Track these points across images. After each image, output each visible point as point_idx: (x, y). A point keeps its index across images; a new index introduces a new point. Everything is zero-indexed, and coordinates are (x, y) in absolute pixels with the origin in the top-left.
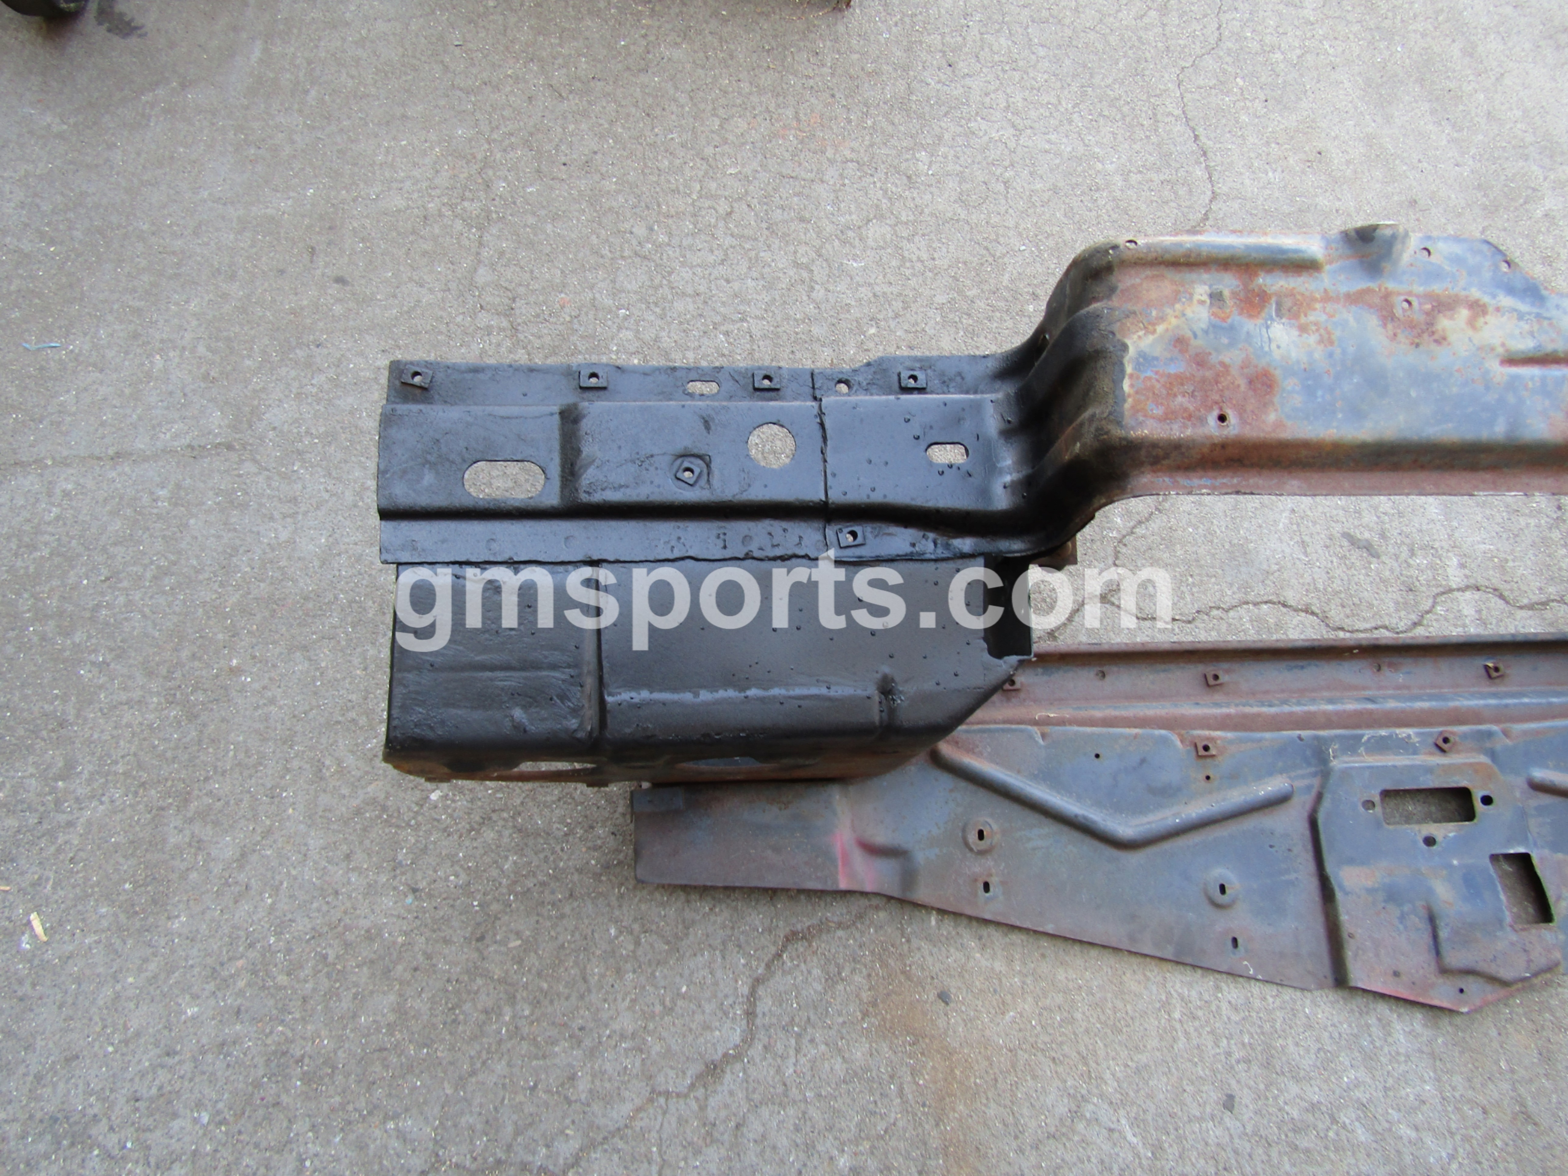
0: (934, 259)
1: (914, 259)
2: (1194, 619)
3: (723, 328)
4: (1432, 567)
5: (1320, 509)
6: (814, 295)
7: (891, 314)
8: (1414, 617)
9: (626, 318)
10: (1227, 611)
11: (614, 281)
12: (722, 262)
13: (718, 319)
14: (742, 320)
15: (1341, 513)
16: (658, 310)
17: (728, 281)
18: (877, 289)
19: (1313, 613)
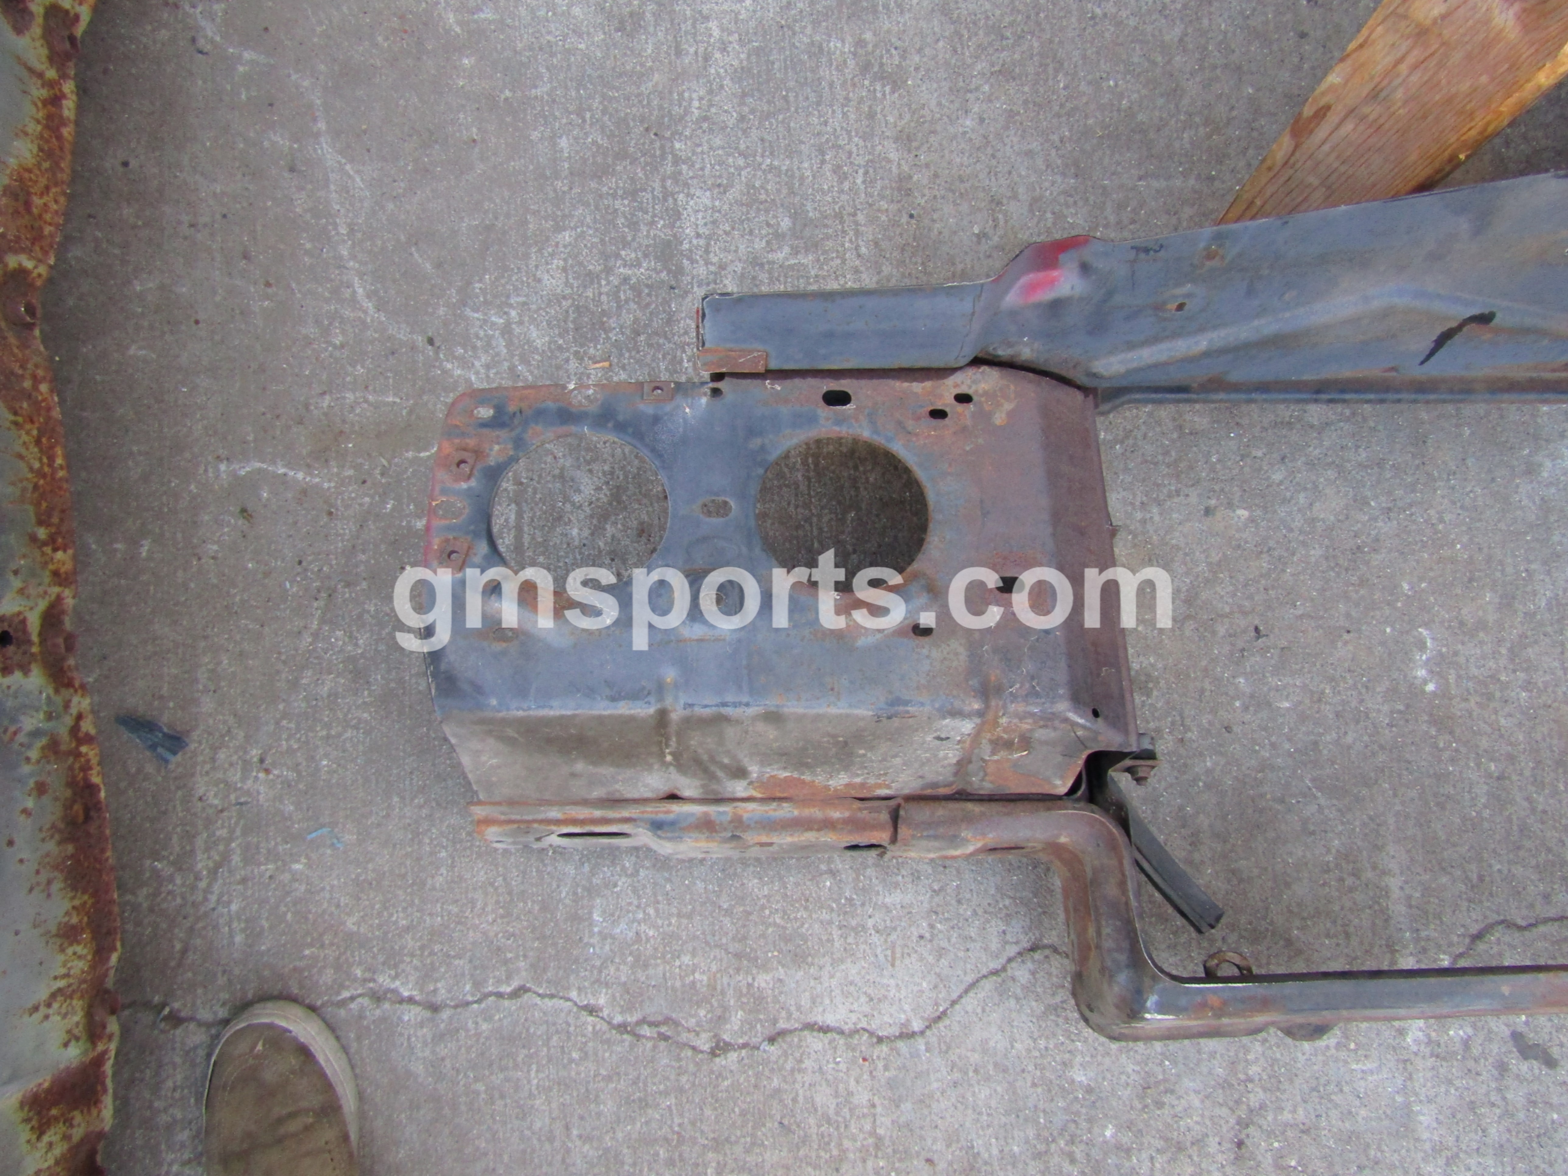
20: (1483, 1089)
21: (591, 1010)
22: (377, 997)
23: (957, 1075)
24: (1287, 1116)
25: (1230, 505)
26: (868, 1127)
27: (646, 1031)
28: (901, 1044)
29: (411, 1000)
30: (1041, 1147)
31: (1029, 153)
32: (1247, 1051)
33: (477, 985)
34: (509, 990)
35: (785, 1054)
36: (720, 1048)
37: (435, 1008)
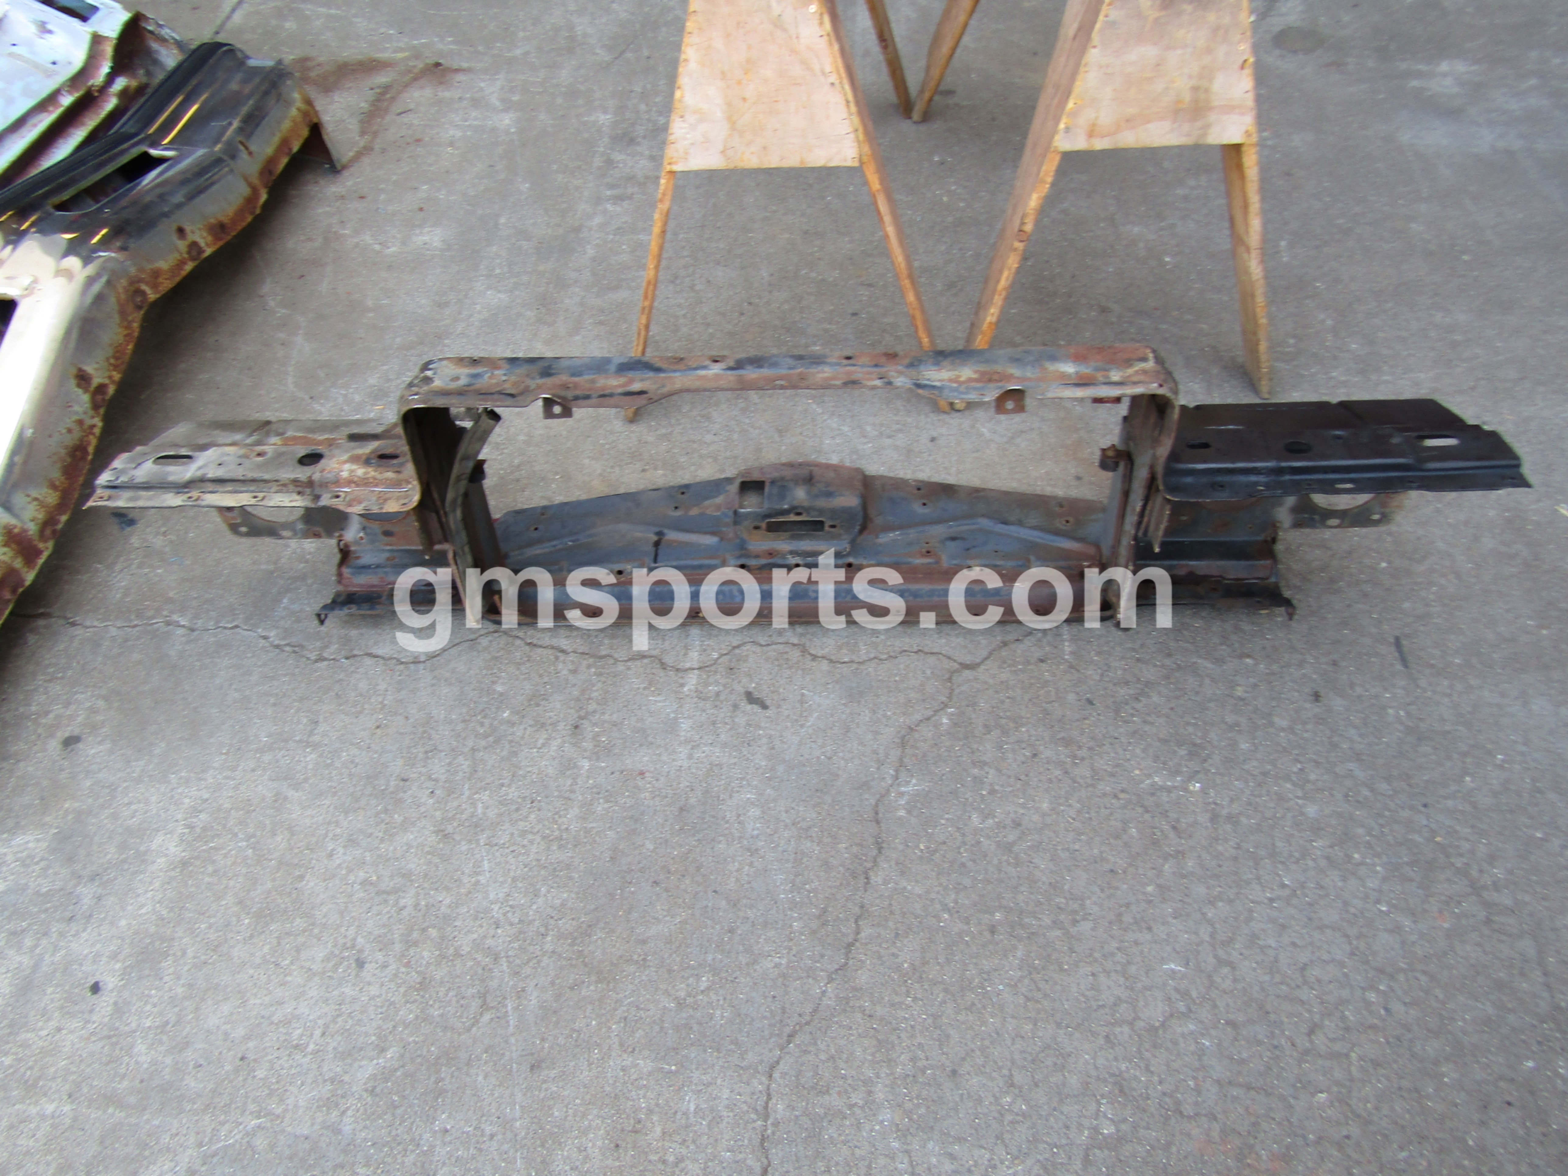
0: (1093, 974)
1: (1113, 974)
2: (901, 652)
3: (1287, 892)
4: (707, 684)
5: (779, 728)
6: (1210, 929)
7: (1133, 908)
8: (737, 651)
9: (1378, 902)
10: (875, 658)
11: (1403, 943)
12: (1304, 968)
13: (1294, 901)
14: (1271, 900)
15: (763, 724)
16: (1352, 910)
17: (1294, 944)
18: (1148, 937)
19: (812, 655)
20: (722, 715)
21: (265, 638)
22: (168, 624)
23: (434, 681)
24: (606, 717)
25: (656, 469)
26: (380, 699)
27: (288, 649)
28: (412, 667)
29: (183, 626)
30: (468, 718)
31: (602, 348)
32: (593, 685)
33: (217, 622)
34: (230, 626)
35: (352, 665)
36: (321, 659)
37: (193, 630)
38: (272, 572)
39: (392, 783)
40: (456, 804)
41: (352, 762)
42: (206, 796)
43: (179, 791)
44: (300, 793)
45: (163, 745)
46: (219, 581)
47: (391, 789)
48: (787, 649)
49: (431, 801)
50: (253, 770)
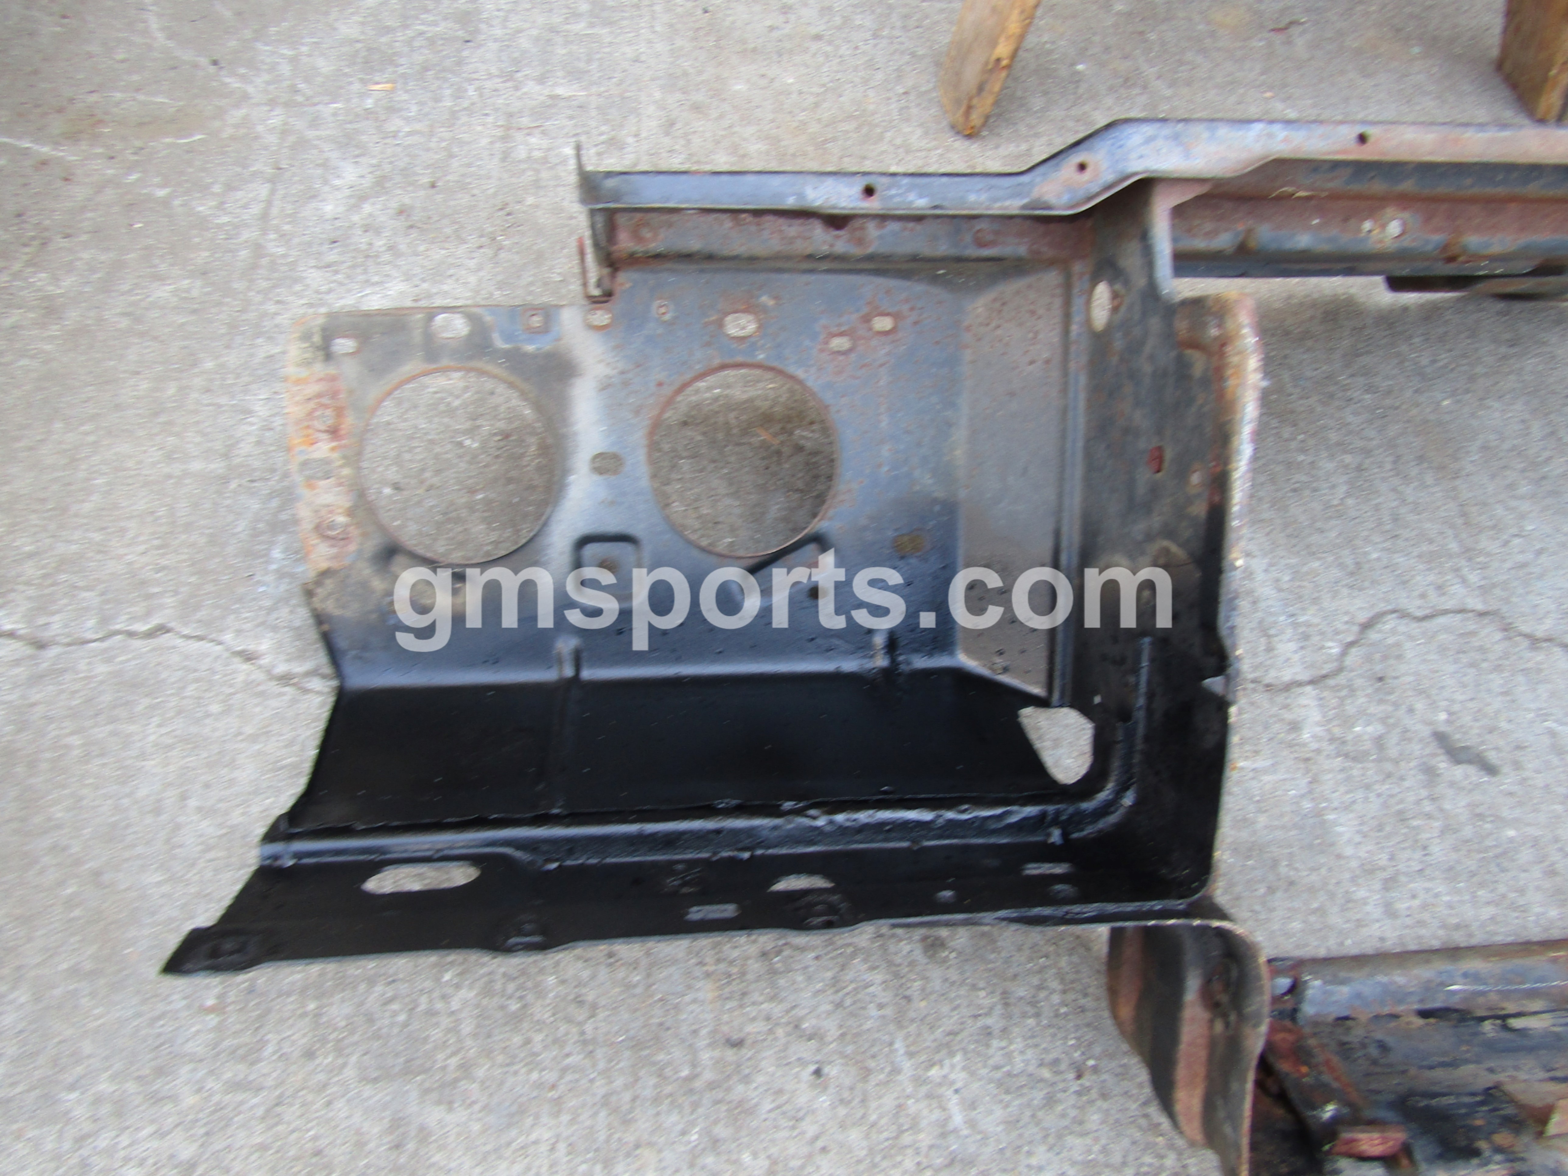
38: (224, 480)
39: (706, 1056)
40: (889, 1101)
41: (579, 1001)
42: (187, 1152)
43: (103, 1142)
44: (460, 1115)
45: (22, 996)
46: (87, 507)
47: (708, 1075)
48: (1471, 626)
49: (824, 1101)
50: (310, 1054)
